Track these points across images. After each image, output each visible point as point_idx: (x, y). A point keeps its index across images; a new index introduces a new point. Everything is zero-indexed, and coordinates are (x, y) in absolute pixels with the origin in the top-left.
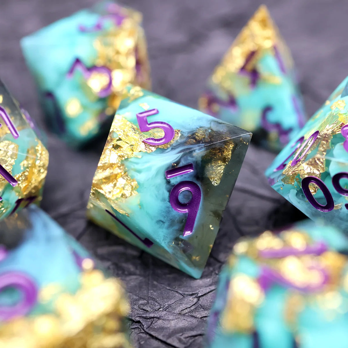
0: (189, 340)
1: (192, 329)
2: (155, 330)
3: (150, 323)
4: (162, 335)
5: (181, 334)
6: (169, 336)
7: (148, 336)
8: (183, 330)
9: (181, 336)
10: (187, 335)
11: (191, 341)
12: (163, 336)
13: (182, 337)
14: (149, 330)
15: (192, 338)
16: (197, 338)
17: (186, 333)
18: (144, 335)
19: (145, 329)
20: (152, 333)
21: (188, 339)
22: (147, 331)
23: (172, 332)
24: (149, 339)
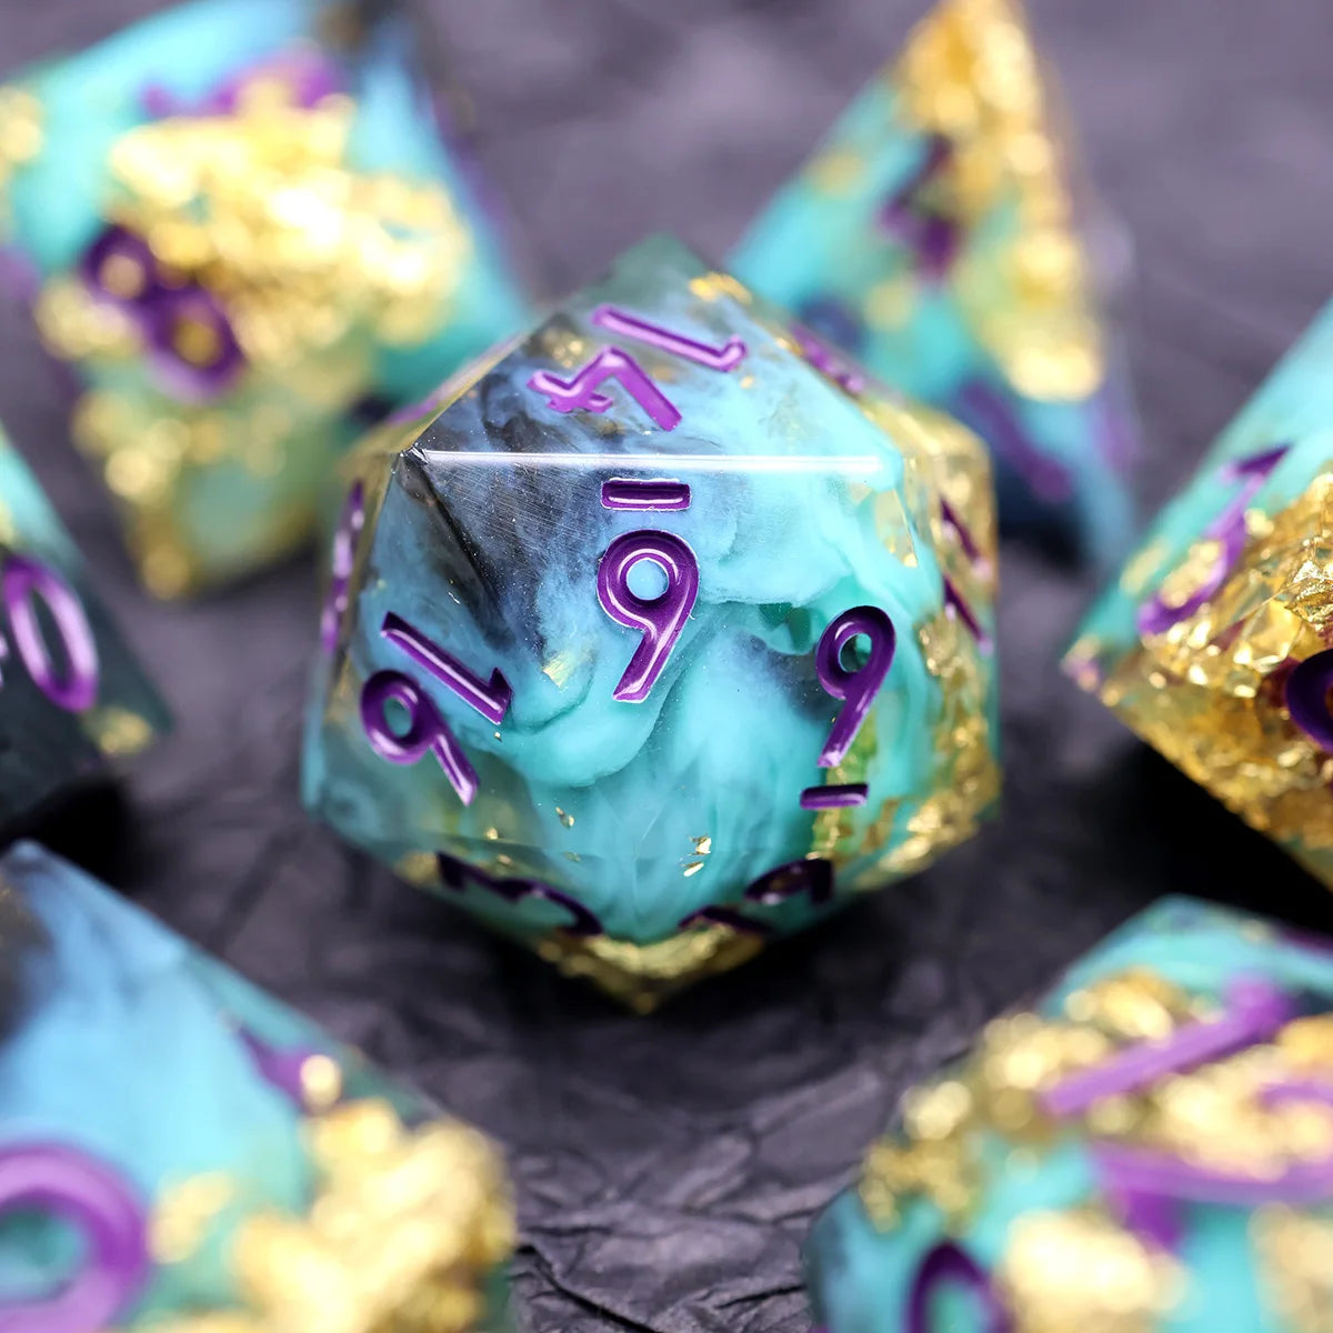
0: (736, 1316)
1: (743, 1269)
2: (594, 1279)
3: (572, 1253)
4: (628, 1298)
5: (703, 1293)
6: (659, 1303)
7: (571, 1308)
8: (707, 1276)
9: (704, 1298)
10: (727, 1297)
11: (744, 1318)
12: (633, 1303)
13: (709, 1305)
14: (575, 1283)
15: (748, 1304)
16: (766, 1304)
17: (724, 1285)
18: (554, 1304)
19: (557, 1278)
20: (590, 1294)
21: (731, 1312)
22: (567, 1285)
23: (668, 1284)
24: (576, 1316)
